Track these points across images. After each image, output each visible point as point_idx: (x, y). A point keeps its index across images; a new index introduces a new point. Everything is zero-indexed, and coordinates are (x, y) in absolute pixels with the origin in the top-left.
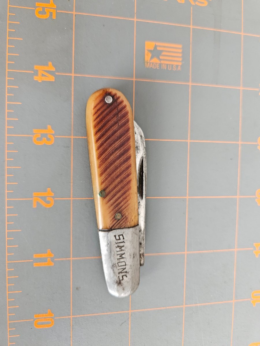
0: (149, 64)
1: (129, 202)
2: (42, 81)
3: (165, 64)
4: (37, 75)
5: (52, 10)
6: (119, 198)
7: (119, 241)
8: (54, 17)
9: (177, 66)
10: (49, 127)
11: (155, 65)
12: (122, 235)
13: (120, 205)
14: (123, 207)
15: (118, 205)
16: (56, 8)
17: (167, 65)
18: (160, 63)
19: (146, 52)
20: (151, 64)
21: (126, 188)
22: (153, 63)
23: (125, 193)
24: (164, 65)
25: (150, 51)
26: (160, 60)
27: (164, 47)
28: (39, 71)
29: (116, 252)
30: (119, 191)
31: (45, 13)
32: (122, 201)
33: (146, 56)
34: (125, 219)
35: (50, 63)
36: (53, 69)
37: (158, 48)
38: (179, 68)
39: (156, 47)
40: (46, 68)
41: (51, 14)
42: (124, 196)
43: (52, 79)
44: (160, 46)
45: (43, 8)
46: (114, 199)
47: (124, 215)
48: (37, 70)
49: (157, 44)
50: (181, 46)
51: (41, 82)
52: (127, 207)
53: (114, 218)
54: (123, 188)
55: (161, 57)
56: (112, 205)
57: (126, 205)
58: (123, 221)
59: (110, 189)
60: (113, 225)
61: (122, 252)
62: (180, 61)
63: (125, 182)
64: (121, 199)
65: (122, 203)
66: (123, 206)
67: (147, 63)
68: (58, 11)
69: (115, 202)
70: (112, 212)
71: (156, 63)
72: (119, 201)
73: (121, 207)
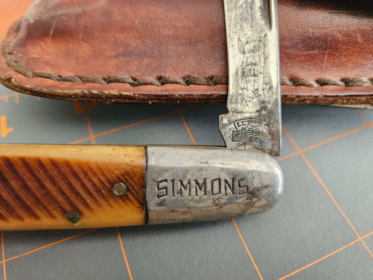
1: (94, 167)
7: (170, 189)
12: (159, 182)
13: (98, 184)
14: (102, 178)
29: (191, 197)
32: (90, 180)
34: (127, 177)
46: (84, 195)
47: (118, 177)
52: (104, 171)
58: (130, 181)
60: (137, 199)
66: (99, 179)
69: (90, 194)
70: (111, 201)
73: (102, 182)
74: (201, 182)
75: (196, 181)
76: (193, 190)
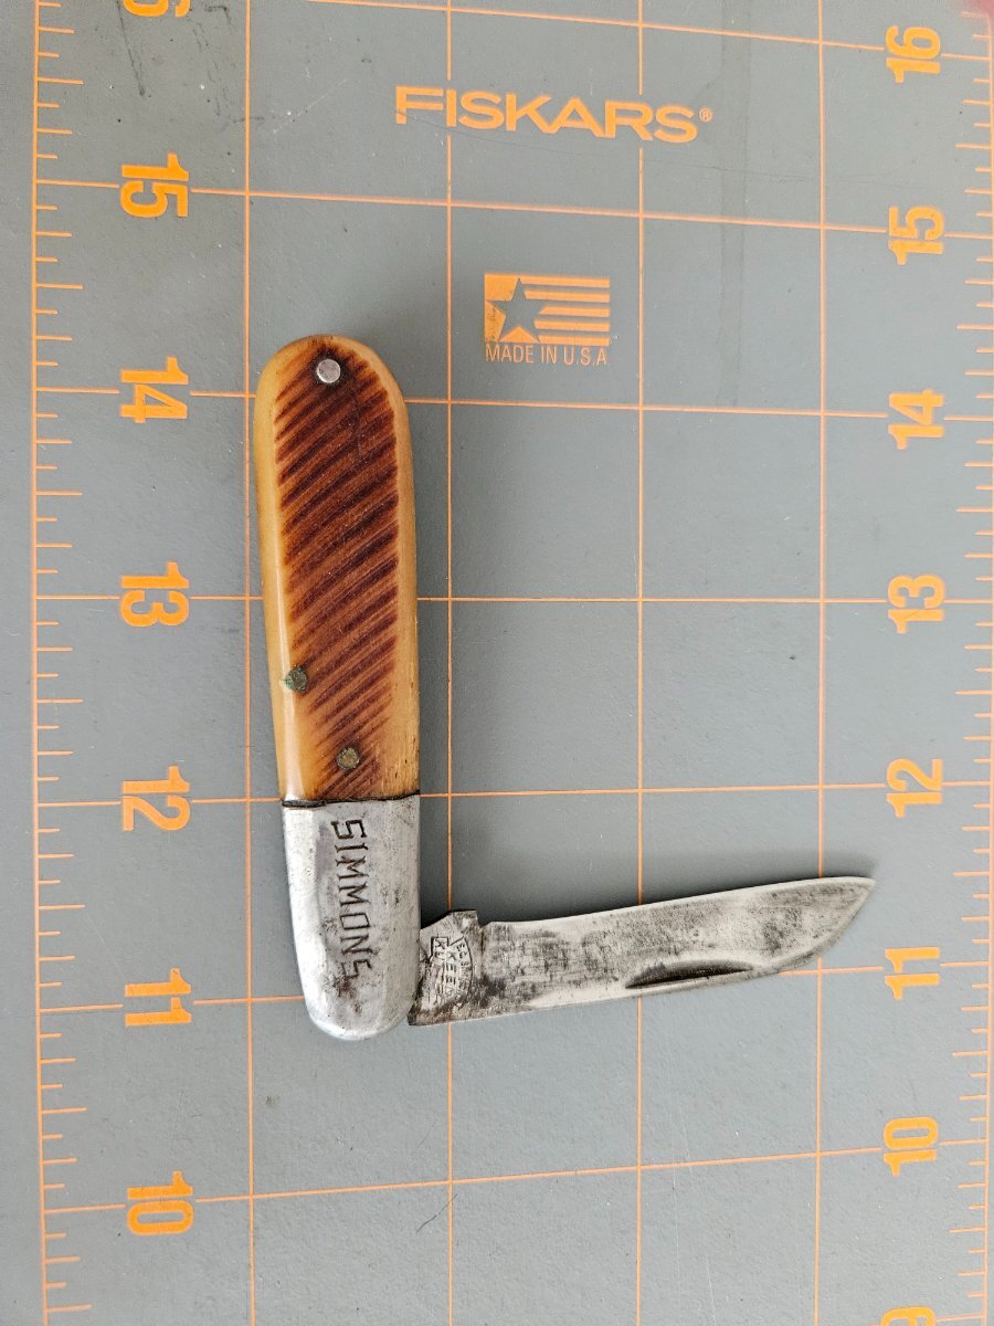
0: (498, 346)
1: (386, 712)
2: (147, 419)
3: (553, 346)
4: (130, 401)
5: (173, 189)
6: (353, 697)
7: (349, 843)
8: (182, 211)
9: (594, 350)
10: (172, 567)
11: (518, 350)
12: (360, 822)
13: (357, 721)
14: (366, 728)
15: (345, 721)
16: (187, 180)
17: (561, 347)
18: (535, 341)
19: (488, 307)
20: (506, 347)
21: (377, 667)
22: (511, 345)
23: (372, 682)
24: (549, 349)
25: (500, 305)
26: (536, 332)
27: (547, 288)
28: (136, 387)
29: (336, 879)
30: (355, 674)
31: (154, 199)
32: (363, 708)
33: (487, 323)
34: (369, 770)
35: (172, 361)
36: (184, 380)
37: (529, 294)
38: (602, 357)
39: (520, 287)
40: (159, 377)
41: (172, 199)
42: (370, 692)
43: (179, 411)
44: (534, 287)
45: (148, 183)
46: (335, 700)
47: (368, 754)
48: (131, 386)
49: (525, 279)
50: (605, 283)
51: (143, 421)
52: (380, 730)
53: (333, 766)
54: (366, 664)
55: (538, 324)
56: (327, 718)
57: (375, 721)
58: (364, 774)
59: (324, 665)
60: (331, 788)
61: (360, 881)
62: (605, 333)
63: (374, 645)
64: (360, 700)
65: (364, 715)
66: (365, 723)
67: (493, 345)
68: (193, 191)
69: (339, 709)
70: (328, 744)
71: (524, 345)
72: (353, 706)
73: (360, 727)
74: (363, 895)
75: (364, 886)
76: (349, 882)
